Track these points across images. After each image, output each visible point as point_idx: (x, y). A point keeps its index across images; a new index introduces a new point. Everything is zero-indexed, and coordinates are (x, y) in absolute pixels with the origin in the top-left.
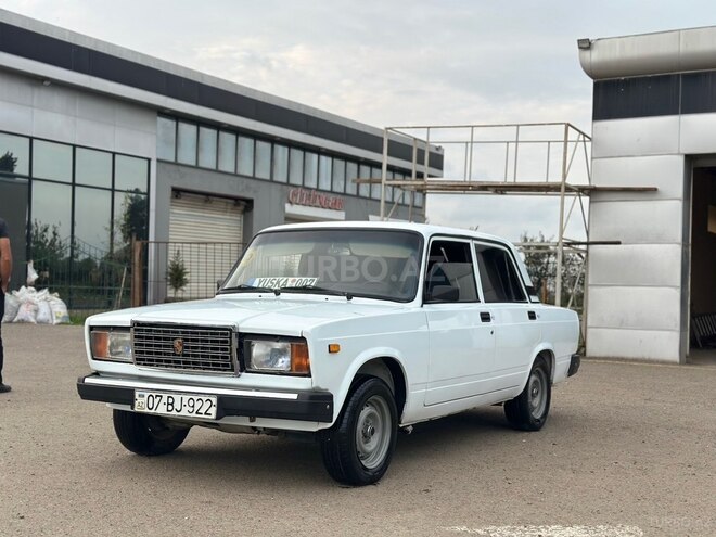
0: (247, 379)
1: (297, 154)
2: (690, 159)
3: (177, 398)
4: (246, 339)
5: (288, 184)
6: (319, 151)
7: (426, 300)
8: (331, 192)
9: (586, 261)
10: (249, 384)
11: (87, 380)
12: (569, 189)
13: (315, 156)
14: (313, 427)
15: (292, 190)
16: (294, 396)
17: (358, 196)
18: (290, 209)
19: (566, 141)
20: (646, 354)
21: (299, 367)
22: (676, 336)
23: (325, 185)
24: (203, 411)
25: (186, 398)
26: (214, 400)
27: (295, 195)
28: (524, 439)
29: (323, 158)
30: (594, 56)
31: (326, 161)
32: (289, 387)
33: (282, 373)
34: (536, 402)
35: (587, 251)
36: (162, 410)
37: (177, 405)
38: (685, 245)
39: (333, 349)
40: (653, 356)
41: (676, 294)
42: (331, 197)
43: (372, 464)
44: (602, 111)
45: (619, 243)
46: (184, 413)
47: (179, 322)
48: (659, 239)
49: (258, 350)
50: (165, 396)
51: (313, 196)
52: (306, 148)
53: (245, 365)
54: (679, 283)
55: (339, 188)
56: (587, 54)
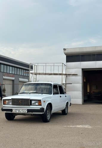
0: (31, 106)
1: (5, 66)
2: (82, 69)
3: (20, 110)
4: (31, 100)
5: (4, 72)
6: (10, 66)
7: (54, 94)
8: (12, 74)
9: (66, 87)
10: (32, 107)
11: (3, 108)
12: (63, 74)
13: (9, 67)
14: (41, 113)
15: (4, 73)
16: (39, 109)
17: (17, 74)
18: (4, 77)
19: (62, 66)
20: (76, 103)
21: (40, 104)
22: (81, 100)
23: (11, 72)
24: (25, 112)
25: (22, 110)
26: (27, 110)
27: (5, 74)
28: (66, 116)
29: (10, 67)
30: (66, 51)
31: (11, 68)
32: (38, 107)
33: (37, 105)
34: (66, 110)
35: (66, 85)
36: (18, 112)
37: (20, 111)
38: (82, 84)
39: (44, 102)
40: (78, 103)
41: (81, 92)
42: (12, 75)
43: (49, 119)
44: (68, 61)
45: (71, 84)
46: (22, 112)
47: (20, 98)
48: (78, 83)
49: (33, 102)
50: (18, 110)
51: (8, 74)
52: (7, 65)
53: (31, 105)
54: (81, 91)
55: (13, 73)
56: (65, 51)
